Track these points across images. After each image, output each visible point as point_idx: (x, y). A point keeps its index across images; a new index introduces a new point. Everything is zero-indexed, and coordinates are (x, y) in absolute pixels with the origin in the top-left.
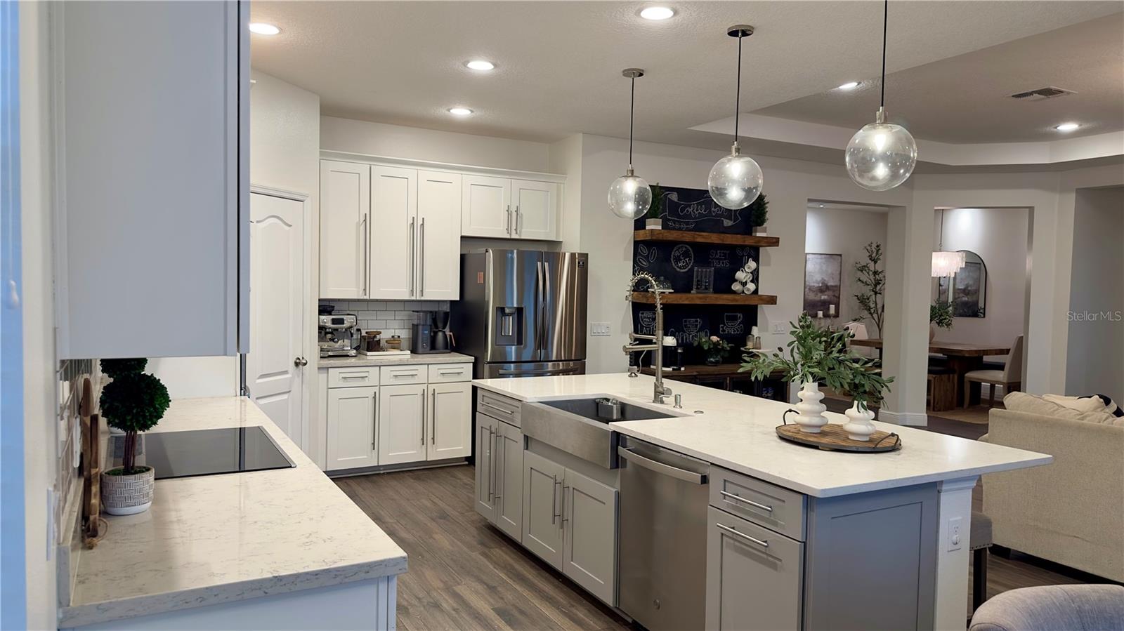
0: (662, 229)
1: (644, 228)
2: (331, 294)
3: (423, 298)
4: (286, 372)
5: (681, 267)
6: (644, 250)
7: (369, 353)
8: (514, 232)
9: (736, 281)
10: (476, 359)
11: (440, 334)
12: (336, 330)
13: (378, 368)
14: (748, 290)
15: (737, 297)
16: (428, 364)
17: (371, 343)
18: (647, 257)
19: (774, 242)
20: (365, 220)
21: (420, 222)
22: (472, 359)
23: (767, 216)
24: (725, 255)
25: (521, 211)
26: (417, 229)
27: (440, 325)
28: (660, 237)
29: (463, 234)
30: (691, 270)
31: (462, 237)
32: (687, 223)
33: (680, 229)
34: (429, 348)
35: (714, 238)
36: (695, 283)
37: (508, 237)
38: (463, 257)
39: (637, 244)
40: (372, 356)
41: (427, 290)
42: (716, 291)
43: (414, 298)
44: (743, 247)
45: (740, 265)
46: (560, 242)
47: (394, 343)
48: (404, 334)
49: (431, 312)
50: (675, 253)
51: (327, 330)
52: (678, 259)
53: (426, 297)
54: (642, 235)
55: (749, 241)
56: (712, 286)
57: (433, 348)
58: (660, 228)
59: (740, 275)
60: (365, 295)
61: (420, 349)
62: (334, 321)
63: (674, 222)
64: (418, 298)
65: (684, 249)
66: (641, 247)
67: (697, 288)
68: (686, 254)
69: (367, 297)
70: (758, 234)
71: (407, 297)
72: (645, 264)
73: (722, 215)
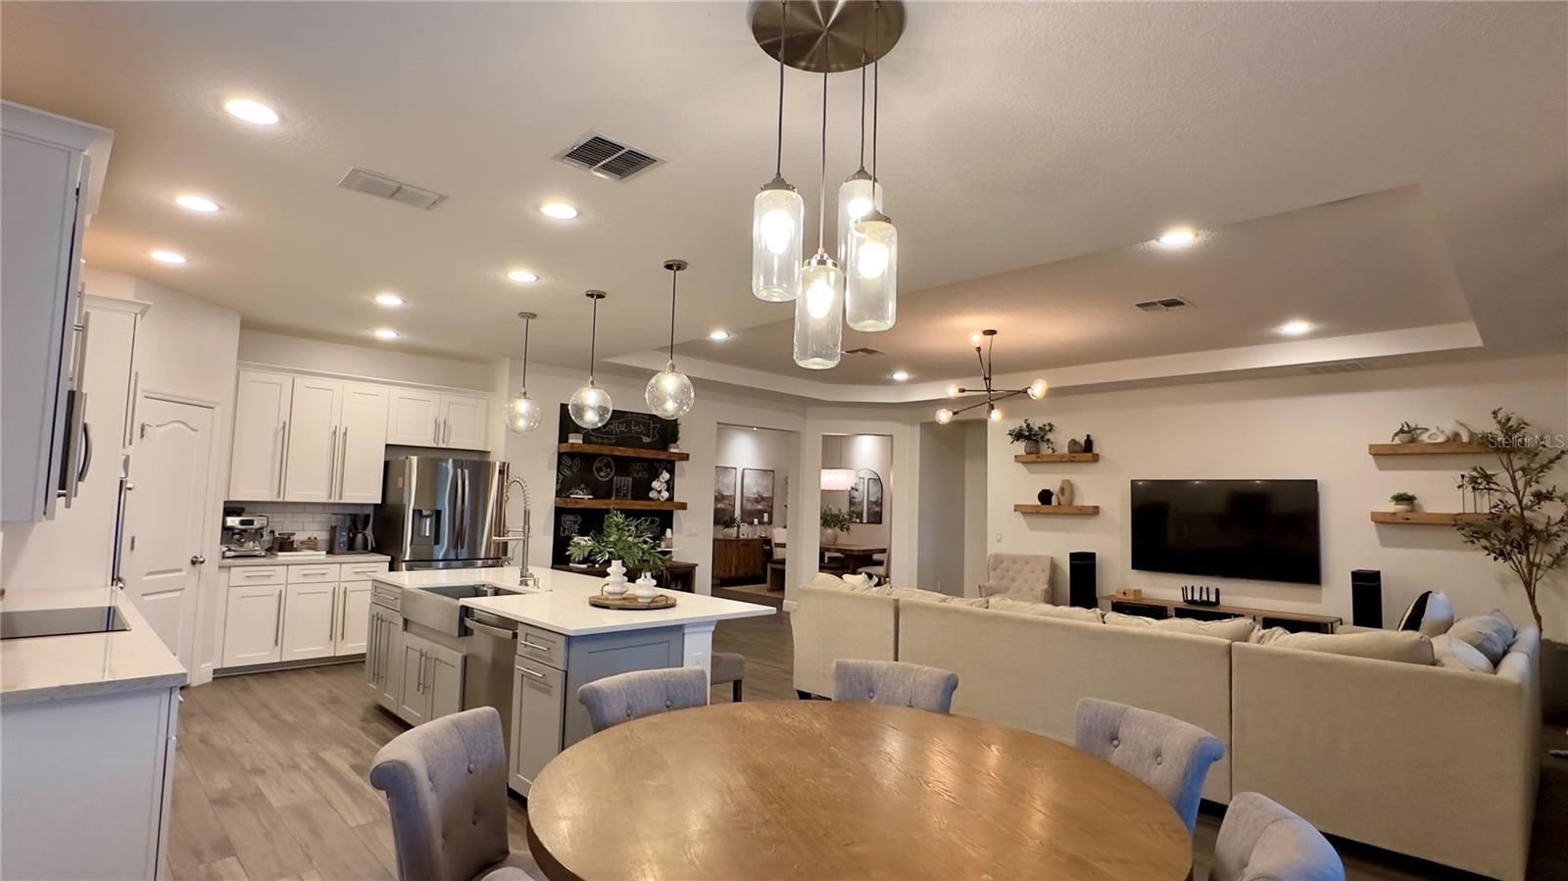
0: (584, 442)
1: (567, 441)
2: (240, 495)
3: (341, 501)
4: (180, 570)
5: (602, 476)
6: (567, 461)
7: (280, 554)
8: (441, 441)
9: (653, 489)
10: (393, 558)
11: (360, 536)
12: (245, 531)
13: (285, 567)
14: (662, 497)
15: (652, 503)
16: (341, 563)
17: (284, 544)
18: (570, 468)
19: (685, 457)
20: (284, 428)
21: (343, 431)
22: (389, 558)
23: (680, 435)
24: (643, 466)
25: (450, 422)
26: (339, 439)
27: (360, 527)
28: (580, 450)
29: (389, 443)
30: (612, 480)
31: (387, 446)
32: (609, 439)
33: (602, 444)
34: (346, 548)
35: (630, 452)
36: (614, 488)
37: (435, 445)
38: (387, 464)
39: (560, 455)
40: (283, 556)
41: (347, 494)
42: (633, 498)
43: (332, 501)
44: (660, 461)
45: (656, 476)
46: (489, 452)
47: (310, 544)
48: (322, 536)
49: (350, 515)
50: (597, 464)
51: (236, 531)
52: (599, 470)
53: (344, 500)
54: (565, 448)
55: (662, 456)
56: (630, 494)
57: (351, 548)
58: (581, 442)
59: (655, 484)
60: (279, 497)
61: (337, 549)
62: (243, 523)
63: (597, 437)
64: (337, 501)
65: (606, 461)
66: (564, 457)
67: (617, 496)
68: (608, 466)
69: (281, 500)
70: (672, 450)
71: (324, 499)
72: (568, 473)
73: (641, 433)
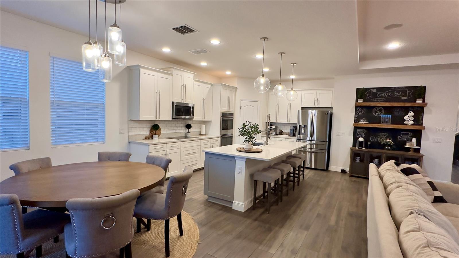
3: (290, 123)
5: (376, 115)
8: (316, 105)
9: (404, 120)
14: (409, 123)
17: (281, 133)
18: (361, 112)
24: (401, 110)
25: (319, 99)
26: (289, 106)
30: (381, 116)
31: (302, 108)
32: (381, 99)
33: (375, 102)
36: (381, 120)
40: (279, 136)
45: (407, 114)
47: (286, 133)
48: (289, 132)
49: (293, 126)
50: (375, 110)
54: (358, 104)
57: (294, 135)
58: (362, 102)
60: (277, 121)
61: (290, 135)
63: (374, 99)
65: (379, 108)
66: (357, 108)
67: (383, 122)
68: (380, 110)
71: (287, 122)
72: (360, 114)
73: (401, 95)
